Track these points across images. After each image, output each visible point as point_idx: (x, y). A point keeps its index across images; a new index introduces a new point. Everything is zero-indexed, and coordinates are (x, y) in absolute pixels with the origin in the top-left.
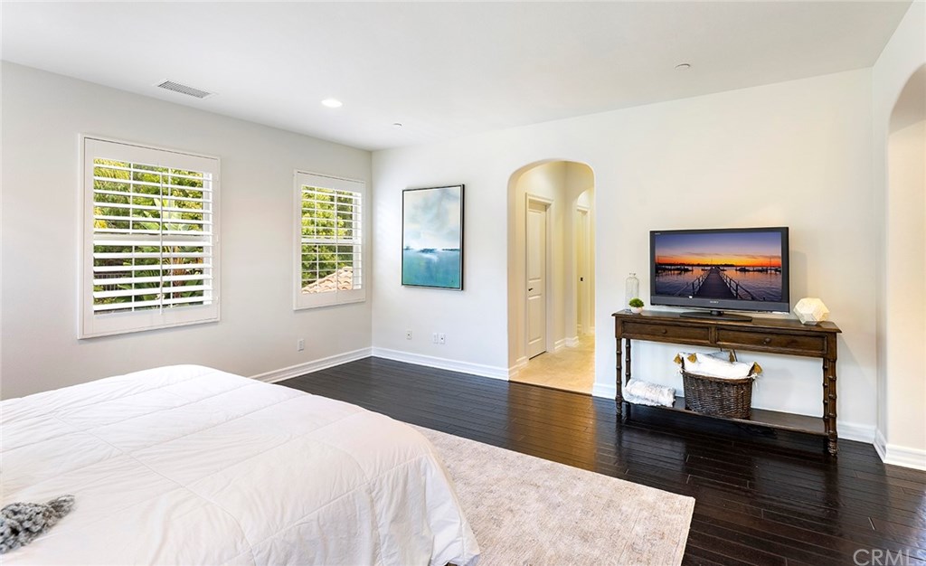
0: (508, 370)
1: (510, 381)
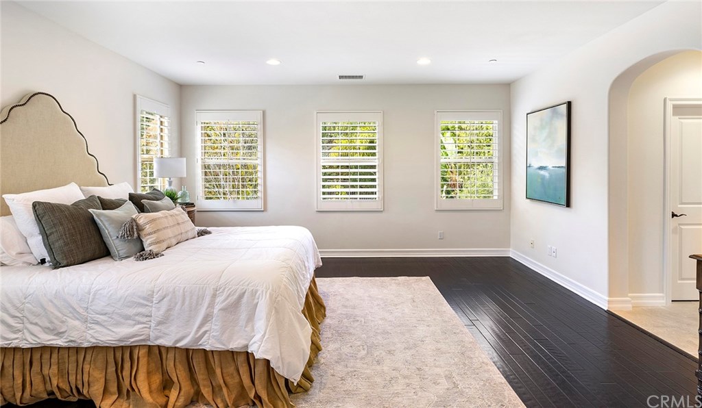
0: (607, 298)
1: (608, 312)
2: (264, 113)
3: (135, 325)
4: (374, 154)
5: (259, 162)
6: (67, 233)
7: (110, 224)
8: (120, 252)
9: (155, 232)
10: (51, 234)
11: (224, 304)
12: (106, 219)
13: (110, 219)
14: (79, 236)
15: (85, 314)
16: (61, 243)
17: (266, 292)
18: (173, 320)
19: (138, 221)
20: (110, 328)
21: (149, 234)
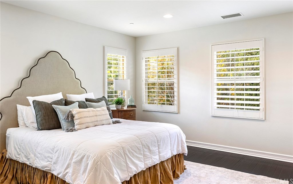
2: (178, 49)
3: (47, 162)
4: (258, 74)
5: (175, 81)
6: (43, 115)
7: (60, 113)
8: (64, 127)
9: (79, 119)
10: (38, 115)
11: (76, 159)
12: (59, 110)
13: (61, 110)
14: (47, 117)
15: (35, 152)
16: (40, 119)
17: (93, 158)
18: (58, 163)
19: (72, 112)
20: (40, 161)
21: (76, 119)
